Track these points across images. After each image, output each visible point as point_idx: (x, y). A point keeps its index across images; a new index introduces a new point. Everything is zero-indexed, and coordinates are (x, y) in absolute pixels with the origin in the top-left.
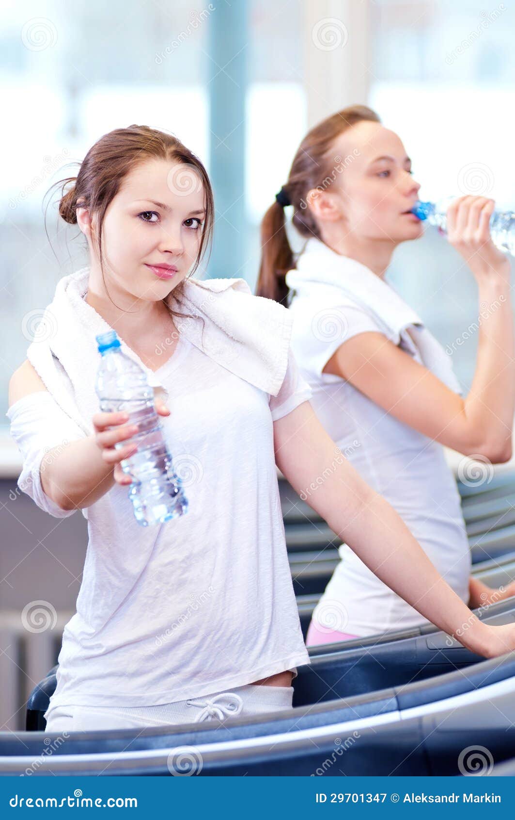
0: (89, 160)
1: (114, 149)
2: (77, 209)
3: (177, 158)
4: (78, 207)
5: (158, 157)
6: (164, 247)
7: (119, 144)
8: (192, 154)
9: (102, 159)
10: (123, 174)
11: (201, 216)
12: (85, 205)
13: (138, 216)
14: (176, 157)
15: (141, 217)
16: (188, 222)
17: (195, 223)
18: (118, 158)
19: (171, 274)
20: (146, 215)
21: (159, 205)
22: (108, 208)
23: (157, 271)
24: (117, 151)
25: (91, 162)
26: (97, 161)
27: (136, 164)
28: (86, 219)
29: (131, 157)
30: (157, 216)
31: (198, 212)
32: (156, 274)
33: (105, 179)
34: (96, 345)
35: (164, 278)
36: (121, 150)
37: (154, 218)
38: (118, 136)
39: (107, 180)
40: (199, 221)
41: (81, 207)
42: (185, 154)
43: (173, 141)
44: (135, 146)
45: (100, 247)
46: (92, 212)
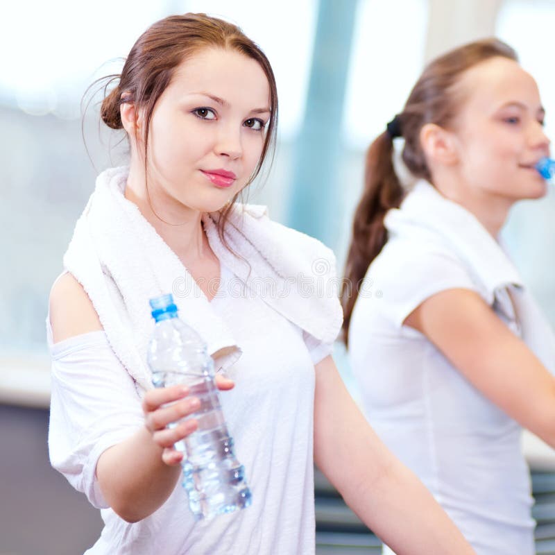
0: (136, 50)
1: (165, 36)
2: (121, 105)
3: (238, 47)
4: (123, 103)
5: (215, 45)
6: (220, 149)
7: (174, 30)
8: (255, 44)
9: (152, 47)
10: (174, 64)
11: (265, 116)
12: (131, 101)
13: (192, 112)
14: (236, 46)
15: (195, 114)
16: (248, 123)
17: (257, 124)
18: (170, 45)
19: (229, 183)
20: (201, 112)
21: (216, 99)
22: (157, 102)
23: (213, 177)
24: (169, 38)
25: (140, 51)
26: (145, 50)
27: (190, 52)
28: (131, 117)
29: (186, 45)
30: (214, 113)
31: (260, 111)
32: (213, 181)
33: (154, 69)
34: (150, 310)
35: (220, 186)
36: (174, 37)
37: (210, 115)
38: (171, 23)
39: (156, 72)
40: (262, 124)
41: (126, 102)
42: (247, 43)
43: (233, 30)
44: (190, 33)
45: (146, 148)
46: (138, 108)
